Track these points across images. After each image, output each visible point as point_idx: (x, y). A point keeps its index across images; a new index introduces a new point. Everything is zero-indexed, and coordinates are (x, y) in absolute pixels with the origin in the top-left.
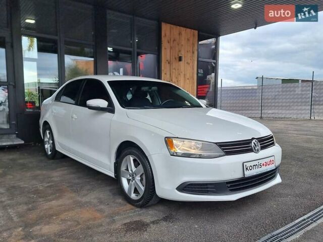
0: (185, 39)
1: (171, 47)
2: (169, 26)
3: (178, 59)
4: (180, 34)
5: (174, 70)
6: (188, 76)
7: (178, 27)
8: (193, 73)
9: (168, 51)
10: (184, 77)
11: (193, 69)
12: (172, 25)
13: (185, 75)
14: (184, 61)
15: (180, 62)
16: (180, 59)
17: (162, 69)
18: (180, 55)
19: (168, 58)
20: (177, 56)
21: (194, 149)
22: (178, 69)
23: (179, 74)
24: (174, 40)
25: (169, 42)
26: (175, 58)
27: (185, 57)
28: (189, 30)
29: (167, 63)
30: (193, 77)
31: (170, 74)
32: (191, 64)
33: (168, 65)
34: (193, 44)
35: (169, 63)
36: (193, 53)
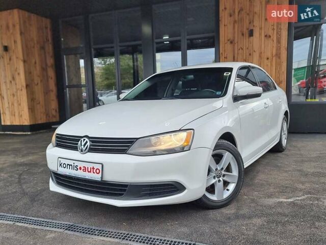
1: (235, 22)
3: (247, 35)
9: (230, 27)
13: (261, 54)
15: (252, 37)
16: (251, 33)
17: (221, 52)
18: (251, 28)
20: (245, 31)
22: (248, 48)
23: (250, 54)
25: (231, 16)
26: (243, 35)
29: (229, 42)
31: (234, 57)
32: (274, 37)
33: (229, 46)
35: (231, 43)
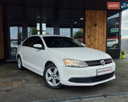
0: (99, 16)
2: (89, 11)
3: (95, 25)
4: (96, 13)
5: (92, 31)
6: (101, 33)
7: (95, 11)
8: (104, 31)
9: (89, 22)
10: (98, 33)
11: (104, 29)
12: (91, 11)
13: (99, 32)
14: (98, 26)
16: (96, 25)
17: (86, 30)
18: (96, 23)
19: (89, 25)
20: (94, 24)
21: (76, 64)
22: (95, 30)
23: (95, 32)
24: (92, 17)
25: (89, 18)
26: (93, 25)
27: (99, 24)
28: (101, 11)
30: (104, 33)
31: (90, 33)
32: (103, 27)
33: (89, 29)
34: (104, 17)
35: (89, 28)
36: (104, 21)
